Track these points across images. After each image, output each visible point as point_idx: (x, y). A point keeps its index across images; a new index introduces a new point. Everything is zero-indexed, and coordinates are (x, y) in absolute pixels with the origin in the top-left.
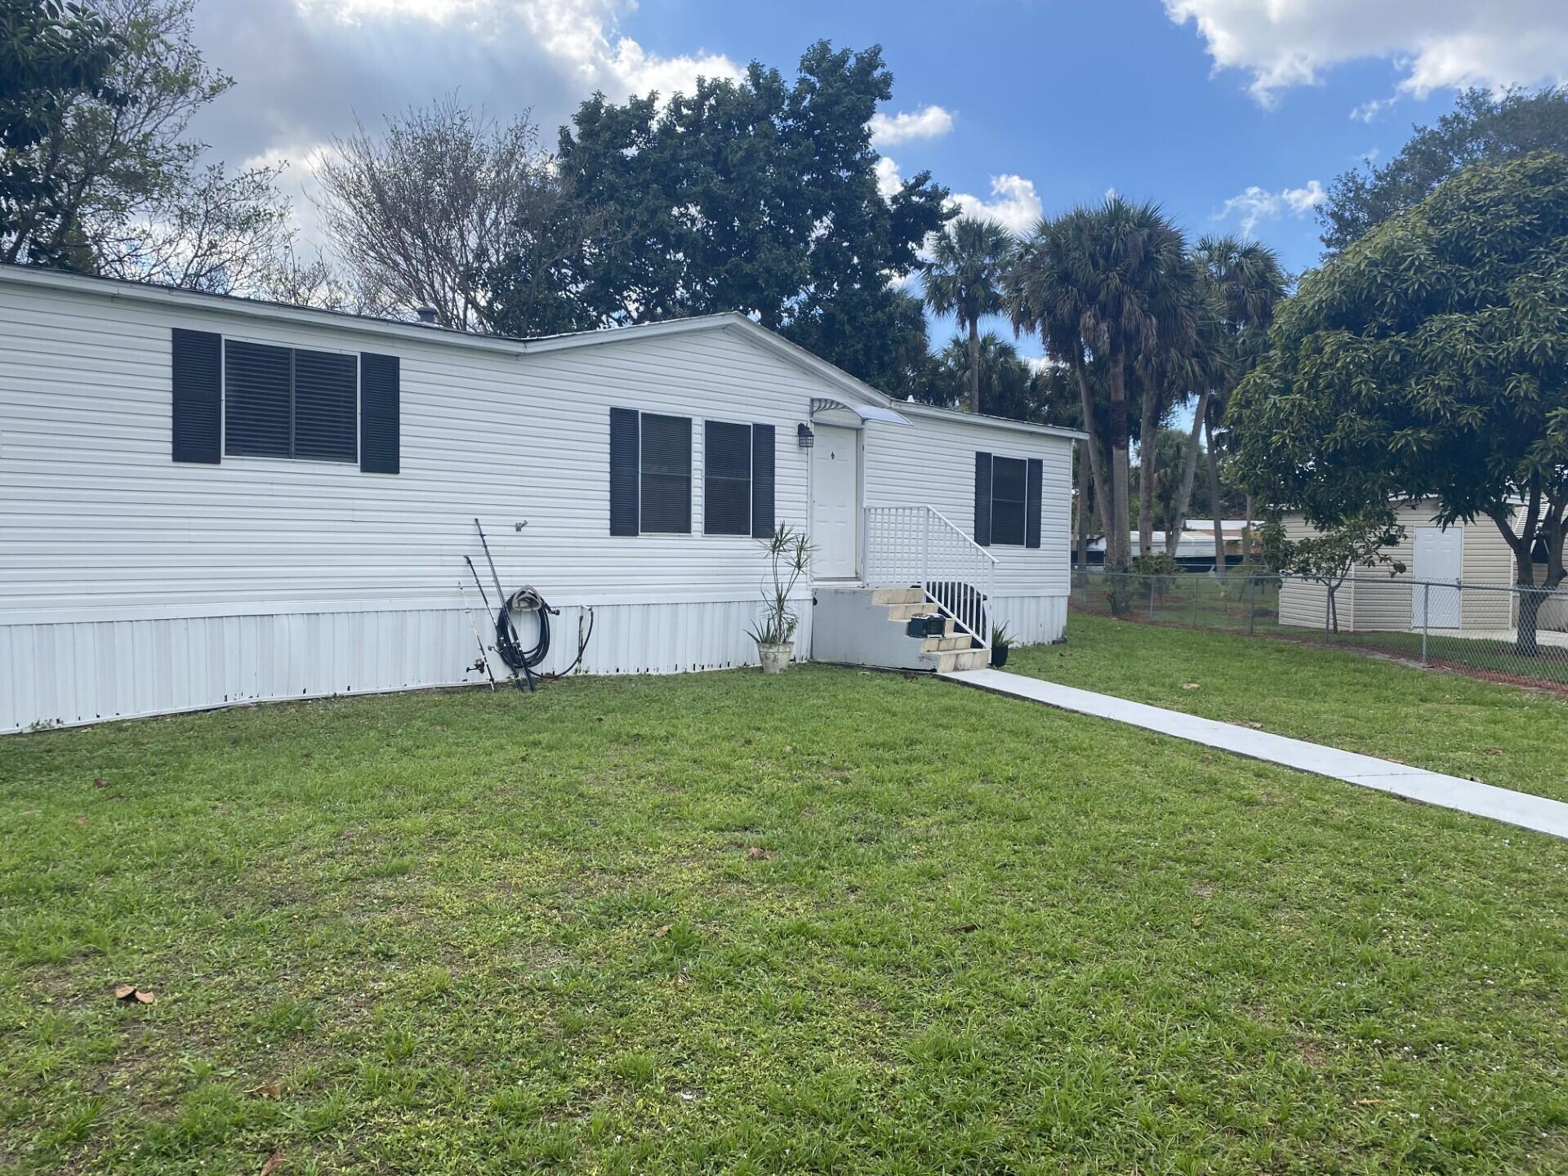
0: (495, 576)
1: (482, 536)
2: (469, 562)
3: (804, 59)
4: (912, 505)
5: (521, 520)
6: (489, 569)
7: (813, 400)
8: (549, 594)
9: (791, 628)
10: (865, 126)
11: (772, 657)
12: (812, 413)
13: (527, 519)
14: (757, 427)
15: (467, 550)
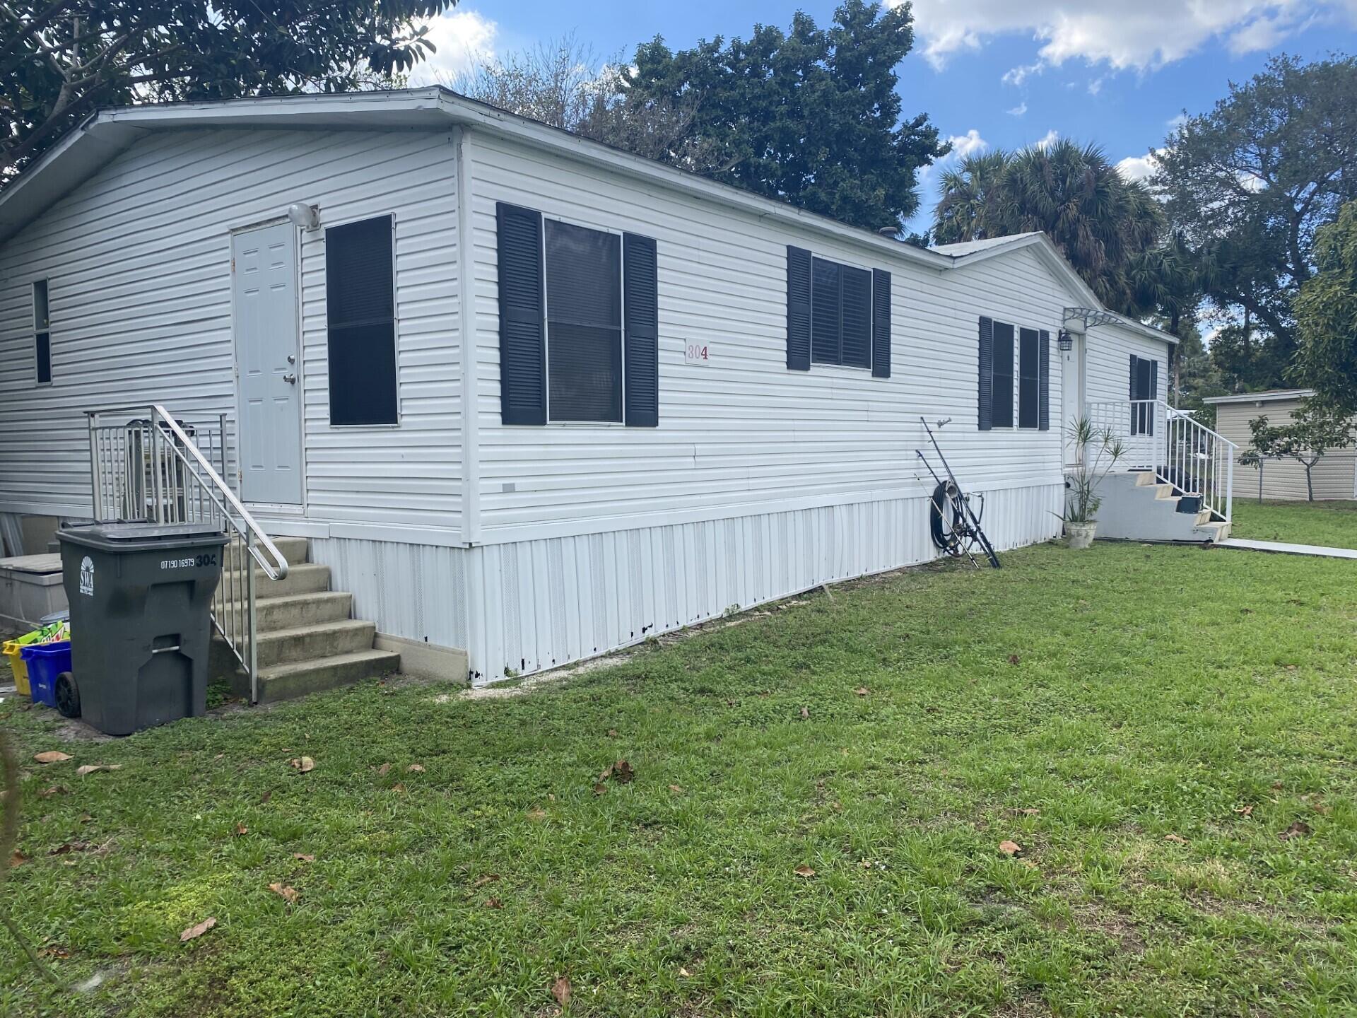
0: (947, 467)
1: (930, 432)
2: (921, 455)
3: (838, 11)
4: (1107, 400)
5: (943, 418)
6: (941, 461)
7: (1065, 309)
8: (962, 481)
9: (1096, 507)
10: (891, 72)
11: (1084, 534)
12: (1064, 320)
13: (952, 417)
14: (1042, 331)
15: (917, 445)
